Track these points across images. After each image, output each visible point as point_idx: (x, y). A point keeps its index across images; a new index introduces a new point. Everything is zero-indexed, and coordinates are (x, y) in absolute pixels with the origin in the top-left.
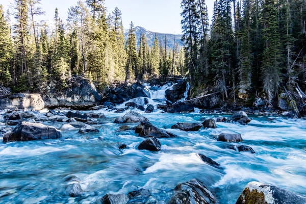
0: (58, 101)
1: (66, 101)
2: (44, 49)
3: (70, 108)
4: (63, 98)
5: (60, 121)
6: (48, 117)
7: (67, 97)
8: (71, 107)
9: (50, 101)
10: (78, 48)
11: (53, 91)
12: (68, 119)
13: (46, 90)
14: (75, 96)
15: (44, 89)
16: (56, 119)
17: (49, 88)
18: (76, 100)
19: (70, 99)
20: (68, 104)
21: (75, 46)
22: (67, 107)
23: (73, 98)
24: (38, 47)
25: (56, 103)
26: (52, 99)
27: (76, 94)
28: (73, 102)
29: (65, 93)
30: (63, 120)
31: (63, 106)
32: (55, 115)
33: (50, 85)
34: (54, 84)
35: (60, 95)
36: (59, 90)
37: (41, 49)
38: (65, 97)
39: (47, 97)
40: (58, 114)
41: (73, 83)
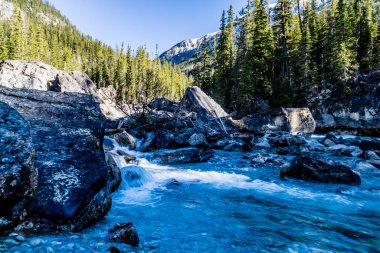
0: (336, 119)
1: (349, 119)
2: (312, 34)
3: (356, 133)
4: (343, 114)
5: (347, 154)
6: (327, 146)
7: (352, 111)
8: (358, 129)
9: (322, 119)
10: (369, 17)
11: (327, 103)
12: (361, 152)
13: (317, 101)
14: (366, 109)
15: (313, 99)
16: (340, 150)
17: (320, 98)
18: (368, 116)
19: (356, 116)
20: (352, 125)
21: (365, 14)
22: (350, 130)
23: (362, 114)
24: (304, 34)
25: (332, 123)
26: (325, 116)
27: (369, 106)
28: (363, 122)
29: (348, 105)
30: (353, 154)
31: (344, 128)
32: (336, 143)
33: (323, 92)
34: (328, 91)
35: (339, 109)
36: (337, 101)
37: (308, 36)
38: (346, 111)
39: (318, 112)
40: (341, 141)
41: (362, 85)
